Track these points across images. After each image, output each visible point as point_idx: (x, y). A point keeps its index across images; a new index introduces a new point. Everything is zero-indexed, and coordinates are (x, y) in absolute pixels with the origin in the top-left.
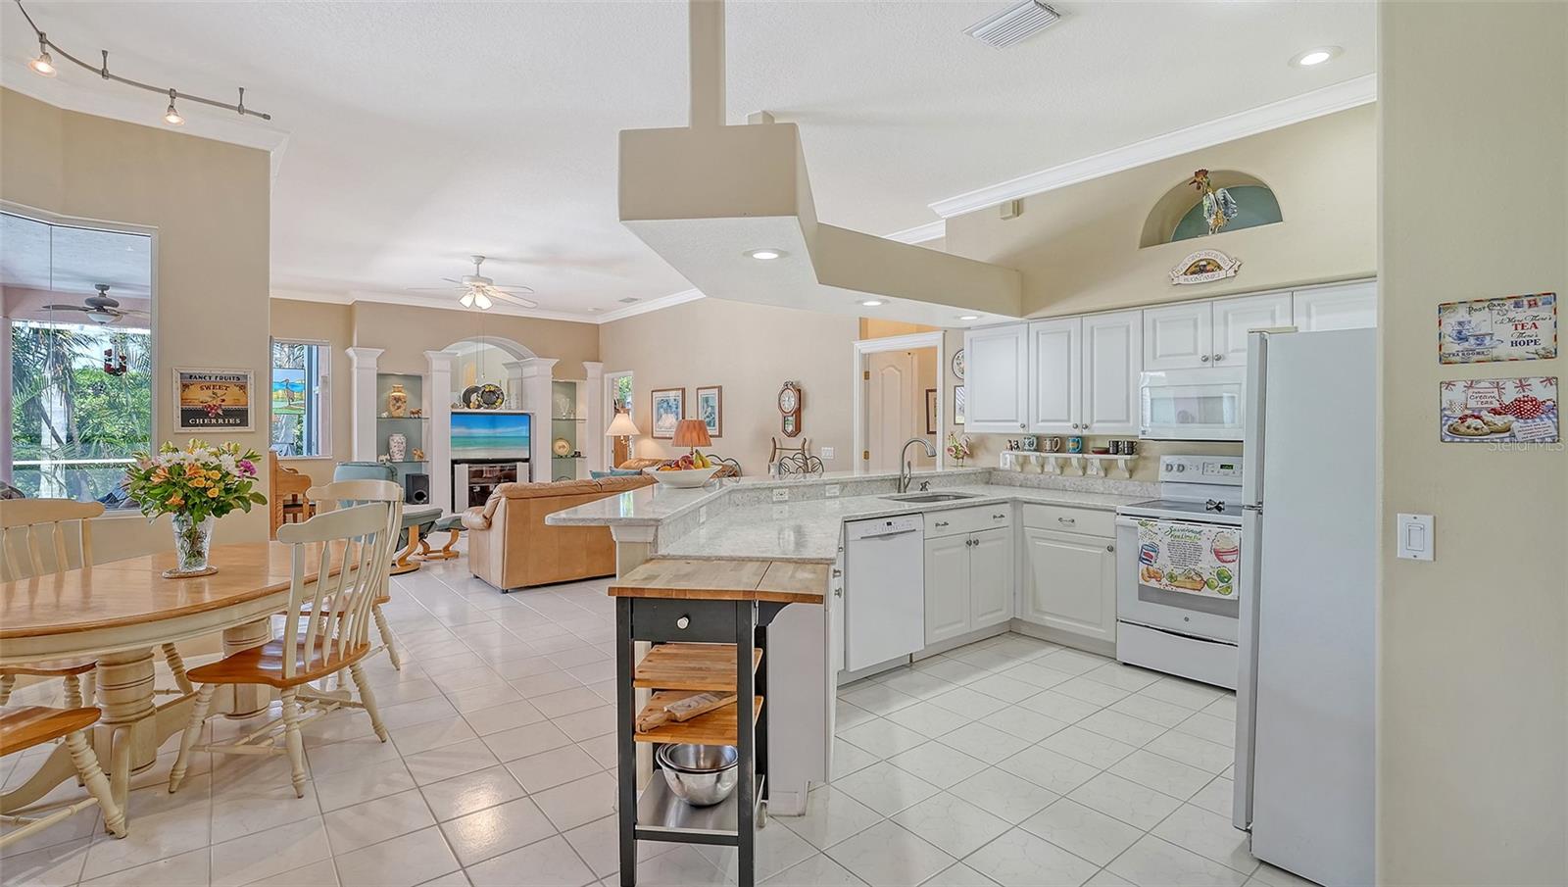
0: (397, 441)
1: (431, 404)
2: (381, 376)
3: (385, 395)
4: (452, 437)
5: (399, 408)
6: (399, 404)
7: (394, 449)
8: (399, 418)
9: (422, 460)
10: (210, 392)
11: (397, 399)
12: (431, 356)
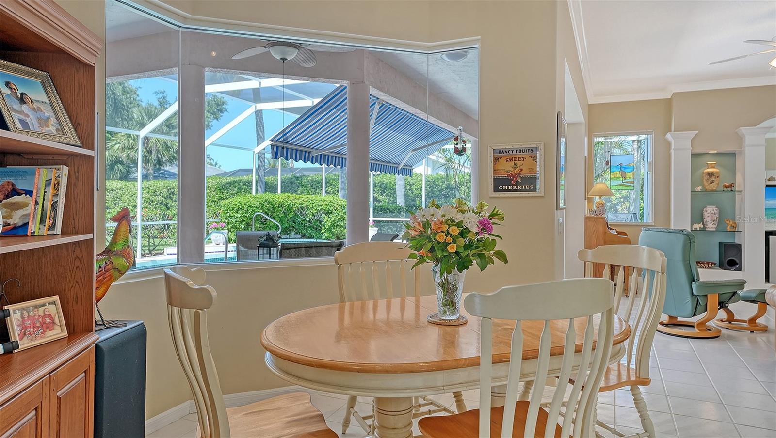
0: (710, 211)
1: (744, 180)
2: (694, 155)
3: (700, 172)
4: (766, 209)
5: (712, 182)
6: (713, 179)
7: (708, 219)
8: (713, 191)
9: (734, 230)
10: (512, 163)
11: (711, 175)
12: (744, 132)
